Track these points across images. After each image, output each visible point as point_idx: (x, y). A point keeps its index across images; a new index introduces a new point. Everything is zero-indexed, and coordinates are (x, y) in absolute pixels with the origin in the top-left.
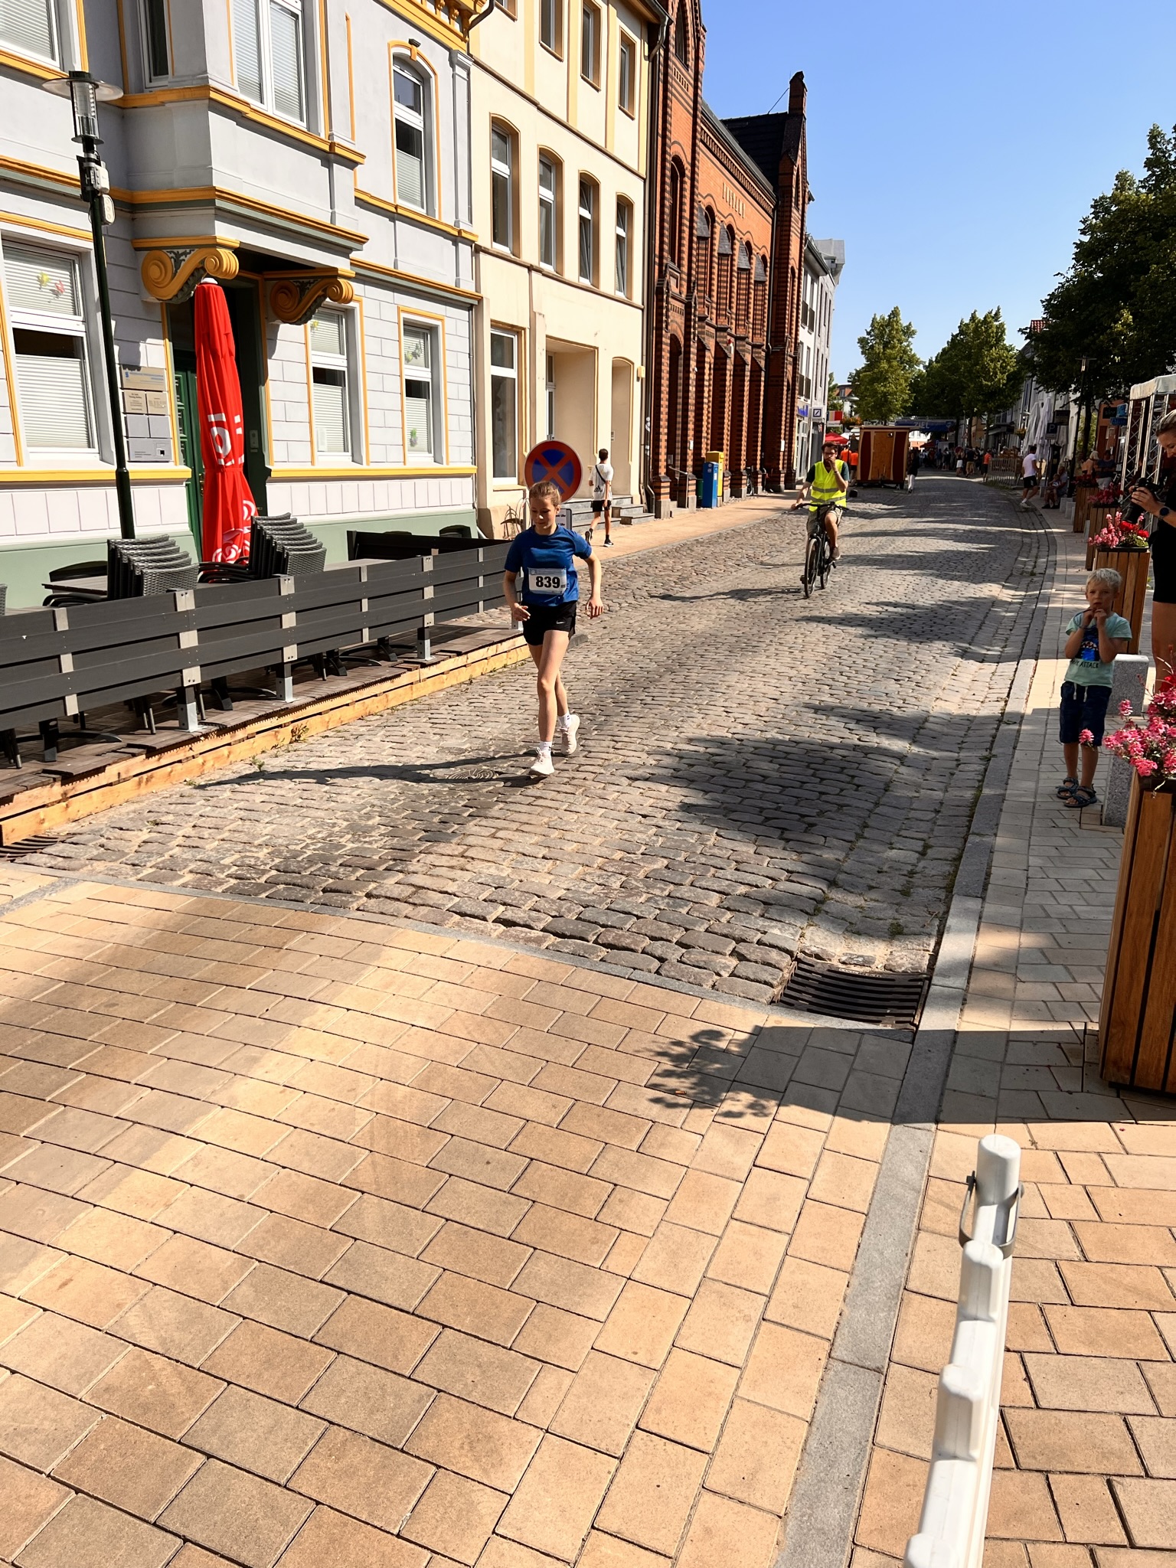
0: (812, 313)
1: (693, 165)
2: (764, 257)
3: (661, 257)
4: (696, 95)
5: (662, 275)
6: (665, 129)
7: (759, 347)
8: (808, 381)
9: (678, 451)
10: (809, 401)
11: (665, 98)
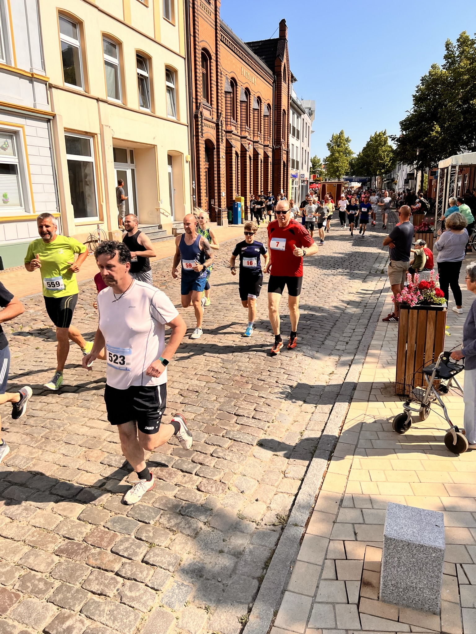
0: (298, 132)
1: (217, 54)
2: (269, 104)
3: (196, 99)
4: (216, 18)
5: (197, 108)
6: (194, 32)
7: (268, 146)
8: (297, 162)
9: (216, 197)
10: (299, 171)
11: (194, 16)
